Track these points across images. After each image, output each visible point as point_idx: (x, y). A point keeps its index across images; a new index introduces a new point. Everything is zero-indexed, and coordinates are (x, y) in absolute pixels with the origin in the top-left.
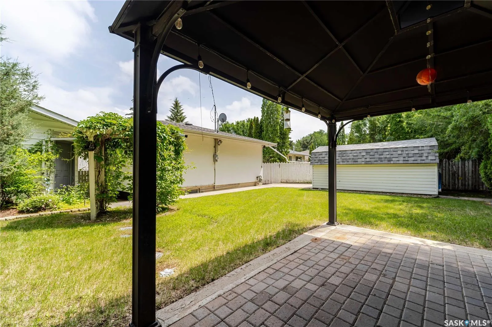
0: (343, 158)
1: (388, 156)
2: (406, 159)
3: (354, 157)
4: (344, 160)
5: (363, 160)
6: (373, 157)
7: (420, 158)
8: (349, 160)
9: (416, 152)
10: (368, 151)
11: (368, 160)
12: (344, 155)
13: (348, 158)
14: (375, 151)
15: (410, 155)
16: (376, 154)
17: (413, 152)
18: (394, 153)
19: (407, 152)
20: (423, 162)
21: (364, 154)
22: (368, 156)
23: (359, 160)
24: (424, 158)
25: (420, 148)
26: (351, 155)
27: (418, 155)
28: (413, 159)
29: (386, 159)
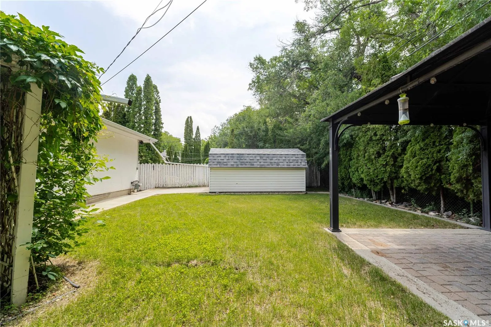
0: (241, 161)
1: (276, 161)
2: (289, 164)
3: (251, 161)
4: (243, 164)
5: (258, 163)
6: (265, 161)
7: (296, 164)
8: (247, 164)
9: (294, 158)
10: (262, 156)
11: (262, 163)
12: (242, 158)
13: (246, 161)
14: (267, 156)
15: (291, 161)
16: (268, 158)
17: (292, 159)
18: (280, 158)
19: (288, 159)
20: (299, 166)
21: (259, 158)
22: (262, 161)
23: (255, 164)
24: (299, 164)
25: (296, 156)
26: (247, 158)
27: (295, 161)
28: (292, 164)
29: (275, 164)
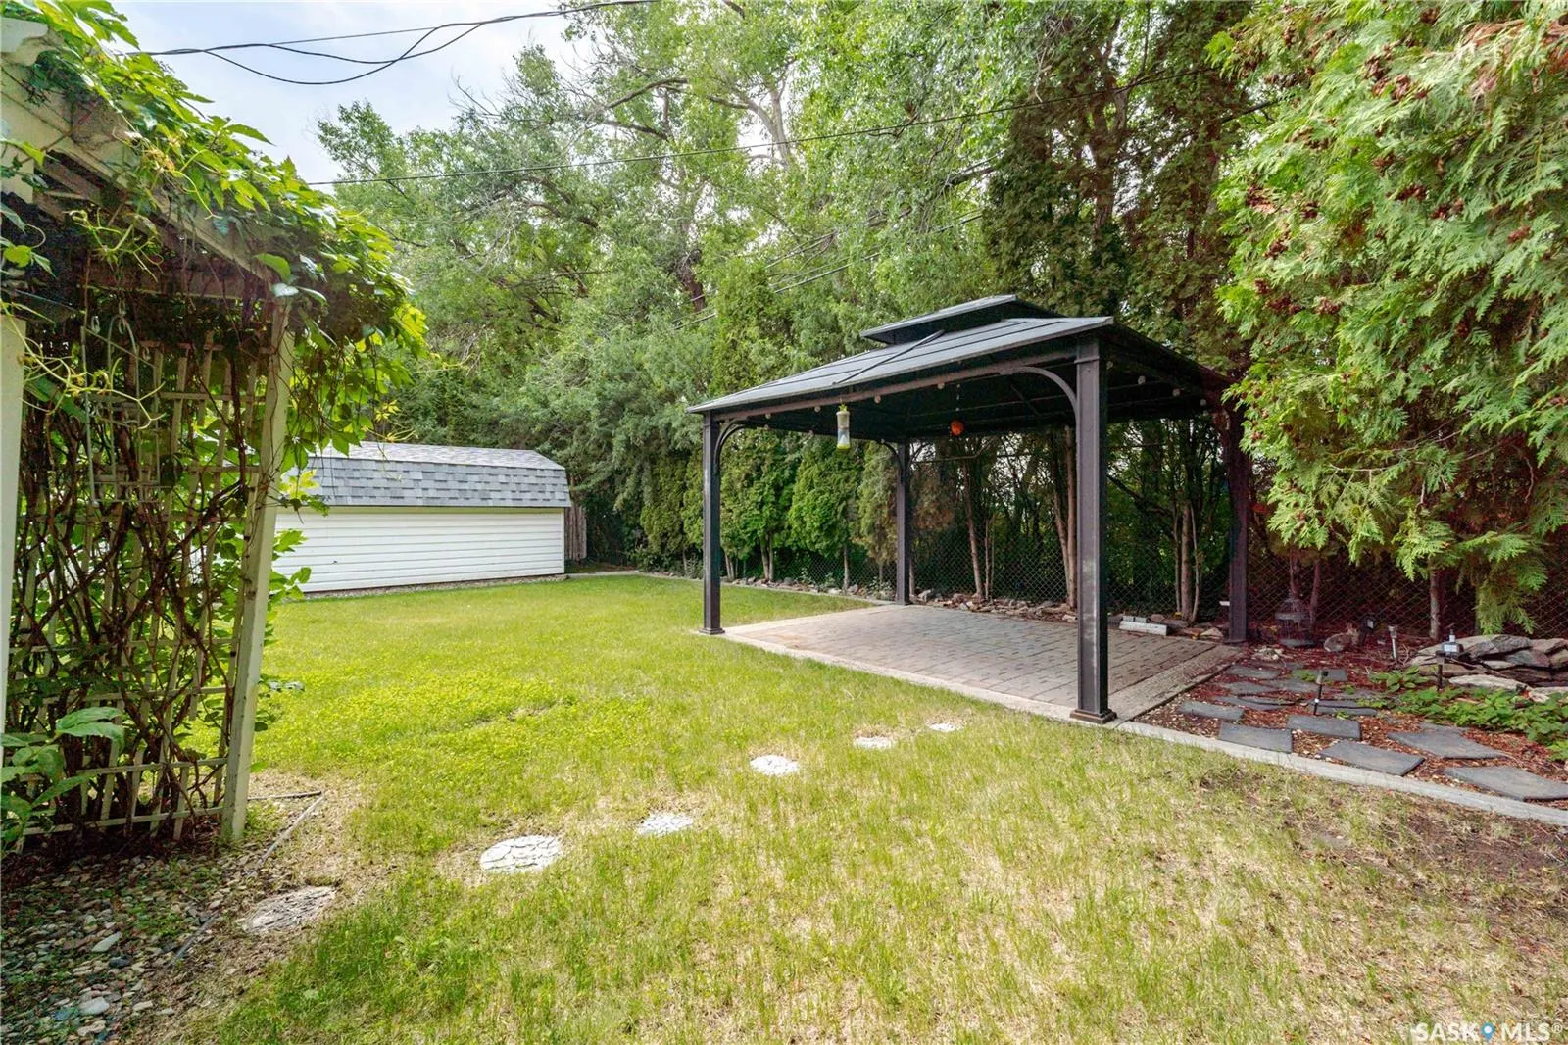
0: (352, 483)
1: (479, 487)
2: (518, 495)
3: (391, 485)
4: (360, 492)
5: (420, 493)
6: (443, 486)
7: (540, 496)
8: (376, 493)
9: (534, 481)
10: (432, 468)
11: (432, 493)
12: (356, 474)
13: (371, 484)
14: (447, 469)
15: (524, 488)
16: (450, 477)
17: (526, 480)
18: (491, 479)
19: (516, 480)
20: (547, 504)
21: (420, 476)
22: (430, 484)
23: (406, 493)
24: (548, 495)
25: (539, 473)
26: (376, 475)
27: (537, 488)
28: (528, 496)
29: (476, 494)
